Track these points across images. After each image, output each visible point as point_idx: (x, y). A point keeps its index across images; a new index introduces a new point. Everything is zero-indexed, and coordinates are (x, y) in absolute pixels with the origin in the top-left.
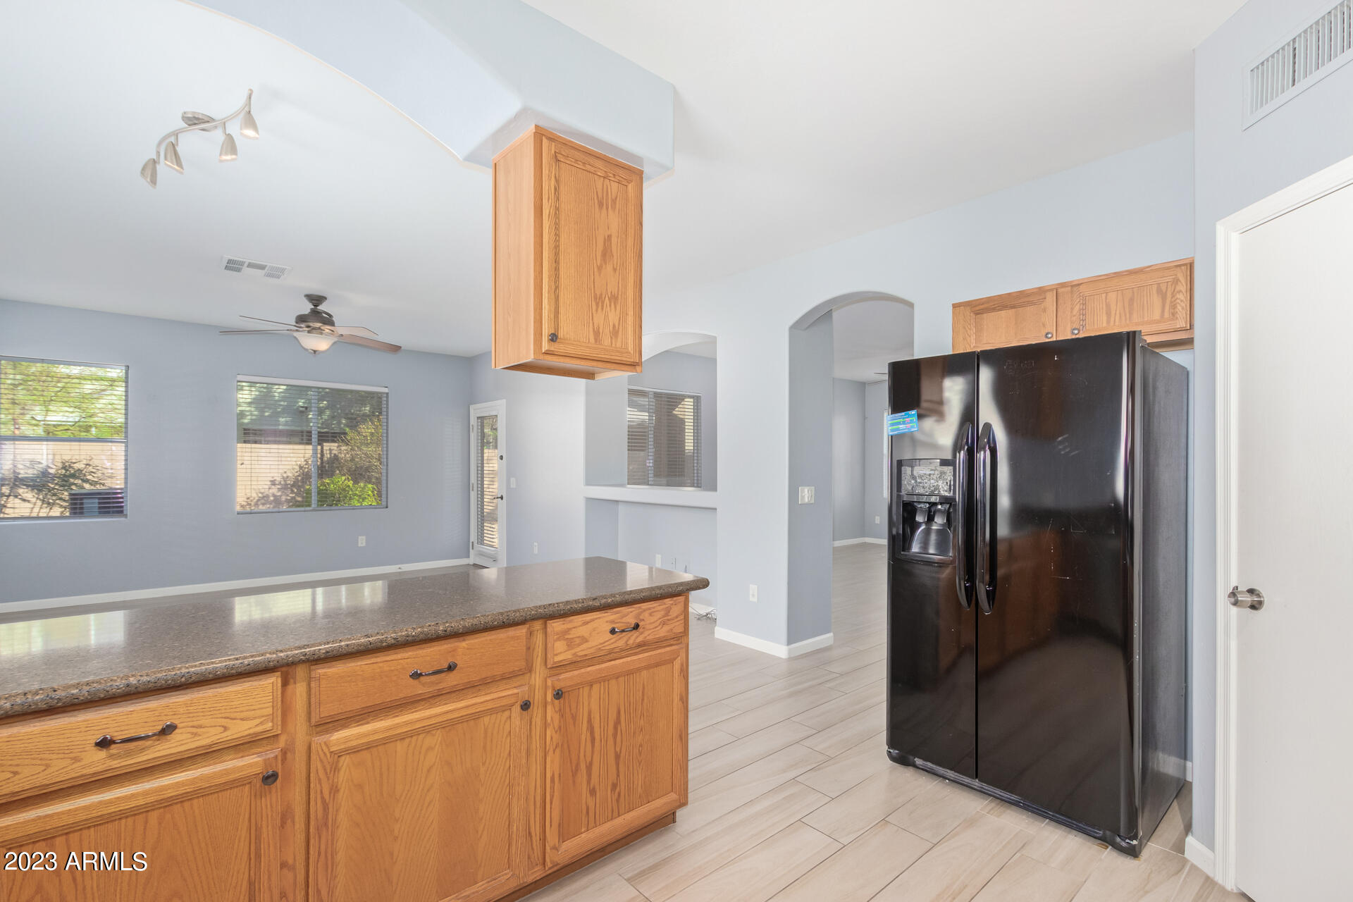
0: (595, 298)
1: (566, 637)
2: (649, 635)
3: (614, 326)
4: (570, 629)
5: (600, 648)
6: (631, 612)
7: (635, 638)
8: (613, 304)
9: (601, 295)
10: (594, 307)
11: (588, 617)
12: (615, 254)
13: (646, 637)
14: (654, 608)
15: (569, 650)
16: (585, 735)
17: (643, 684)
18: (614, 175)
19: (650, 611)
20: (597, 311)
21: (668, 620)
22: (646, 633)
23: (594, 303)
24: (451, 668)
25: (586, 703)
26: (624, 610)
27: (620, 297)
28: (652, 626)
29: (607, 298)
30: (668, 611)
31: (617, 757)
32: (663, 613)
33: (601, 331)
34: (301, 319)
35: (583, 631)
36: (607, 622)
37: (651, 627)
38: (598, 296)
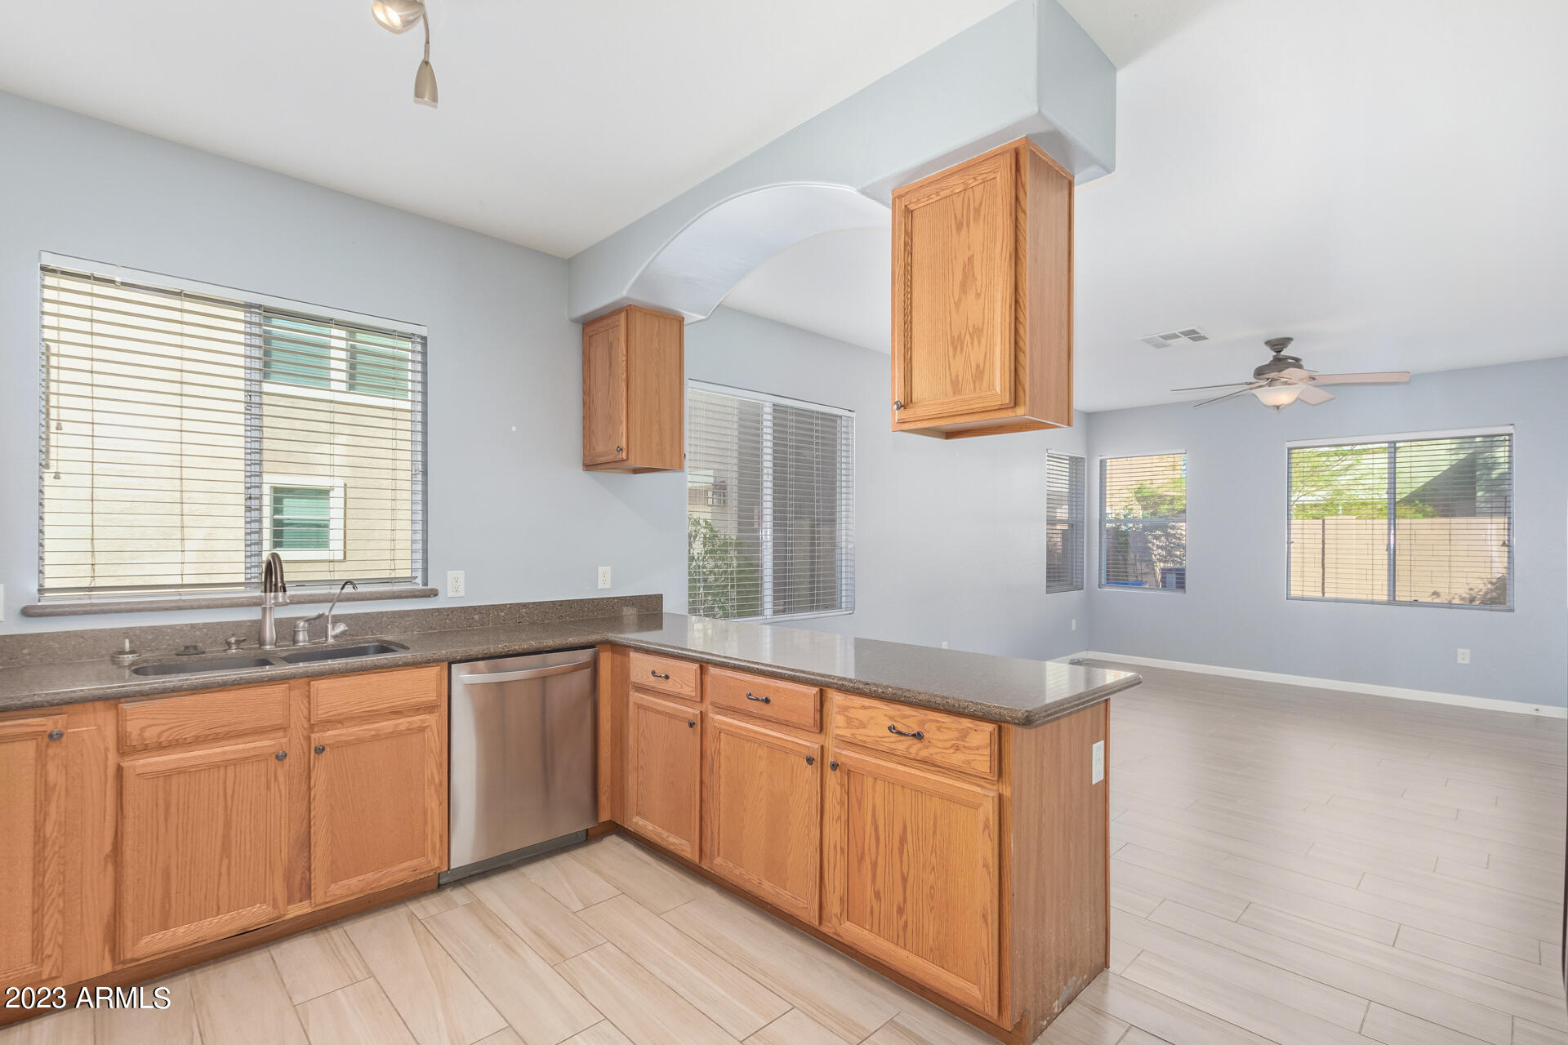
0: (953, 342)
1: (847, 714)
2: (936, 754)
3: (978, 366)
4: (848, 707)
5: (878, 741)
6: (914, 716)
7: (915, 748)
8: (976, 341)
9: (959, 336)
10: (951, 354)
11: (867, 702)
12: (978, 277)
13: (932, 754)
14: (944, 723)
15: (847, 728)
16: (869, 828)
17: (935, 813)
18: (975, 178)
19: (939, 724)
20: (954, 356)
21: (964, 747)
22: (932, 750)
23: (951, 349)
24: (767, 701)
25: (870, 796)
26: (907, 710)
27: (985, 328)
28: (940, 744)
29: (968, 335)
30: (964, 735)
31: (904, 880)
32: (955, 734)
33: (960, 380)
34: (1259, 372)
35: (862, 715)
36: (885, 715)
37: (940, 746)
38: (956, 338)
